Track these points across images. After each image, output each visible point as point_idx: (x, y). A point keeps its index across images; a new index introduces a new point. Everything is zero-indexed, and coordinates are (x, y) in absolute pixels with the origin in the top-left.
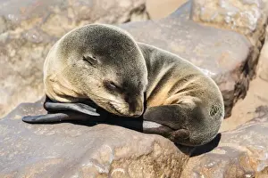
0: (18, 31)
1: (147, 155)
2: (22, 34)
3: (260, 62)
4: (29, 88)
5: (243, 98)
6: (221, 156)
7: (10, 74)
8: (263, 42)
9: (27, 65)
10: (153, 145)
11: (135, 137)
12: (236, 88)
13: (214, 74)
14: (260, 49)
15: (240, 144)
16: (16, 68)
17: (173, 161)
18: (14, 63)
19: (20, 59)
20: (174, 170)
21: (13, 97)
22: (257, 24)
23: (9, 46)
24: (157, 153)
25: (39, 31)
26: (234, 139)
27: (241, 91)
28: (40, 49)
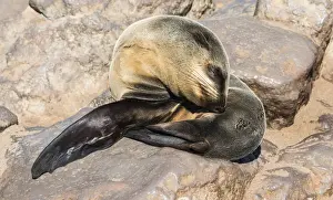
0: (78, 16)
2: (82, 20)
3: (324, 62)
4: (86, 75)
5: (306, 104)
7: (68, 59)
8: (328, 42)
9: (86, 52)
10: (218, 172)
11: (201, 164)
12: (300, 96)
14: (324, 49)
16: (74, 54)
18: (72, 49)
19: (79, 45)
21: (70, 84)
22: (324, 24)
23: (68, 31)
25: (99, 17)
27: (304, 98)
28: (101, 36)
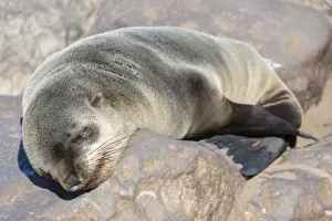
1: (188, 174)
6: (290, 182)
13: (278, 65)
15: (318, 167)
17: (223, 185)
20: (225, 198)
24: (202, 171)
26: (309, 158)
